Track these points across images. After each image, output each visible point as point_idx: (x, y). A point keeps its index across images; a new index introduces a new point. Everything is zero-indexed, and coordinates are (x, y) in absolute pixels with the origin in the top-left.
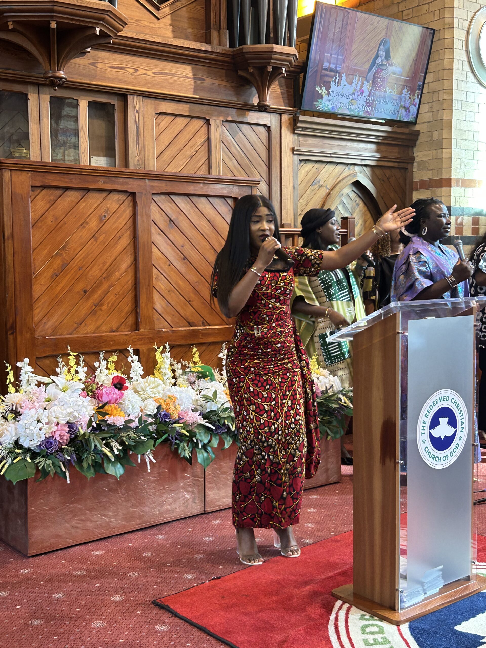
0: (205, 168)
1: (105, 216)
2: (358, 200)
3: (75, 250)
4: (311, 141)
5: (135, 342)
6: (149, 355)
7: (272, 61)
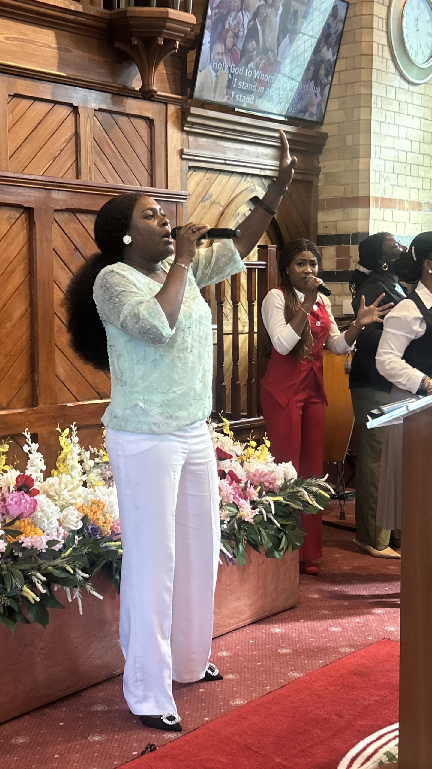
0: (72, 173)
4: (203, 141)
5: (34, 423)
7: (165, 31)
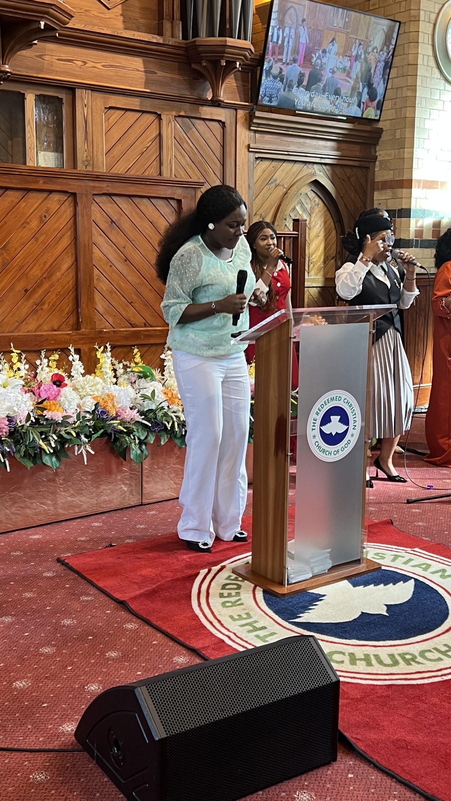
0: (156, 165)
1: (45, 216)
2: (317, 199)
3: (15, 250)
4: (268, 137)
5: (77, 341)
6: (90, 354)
7: (225, 55)
